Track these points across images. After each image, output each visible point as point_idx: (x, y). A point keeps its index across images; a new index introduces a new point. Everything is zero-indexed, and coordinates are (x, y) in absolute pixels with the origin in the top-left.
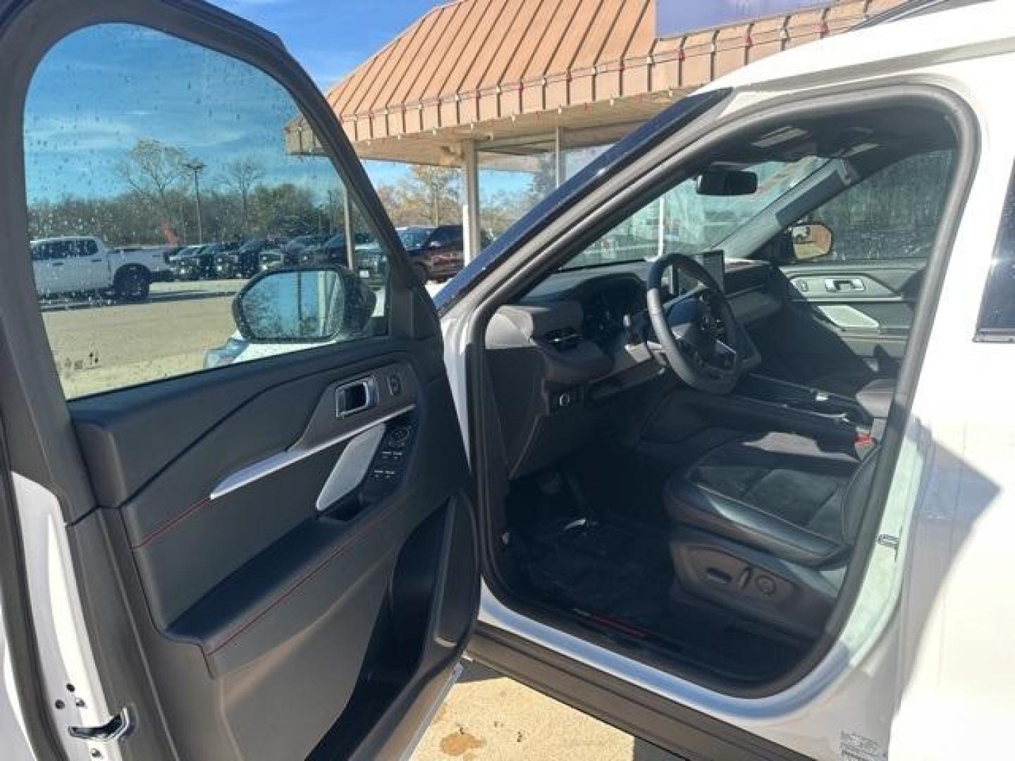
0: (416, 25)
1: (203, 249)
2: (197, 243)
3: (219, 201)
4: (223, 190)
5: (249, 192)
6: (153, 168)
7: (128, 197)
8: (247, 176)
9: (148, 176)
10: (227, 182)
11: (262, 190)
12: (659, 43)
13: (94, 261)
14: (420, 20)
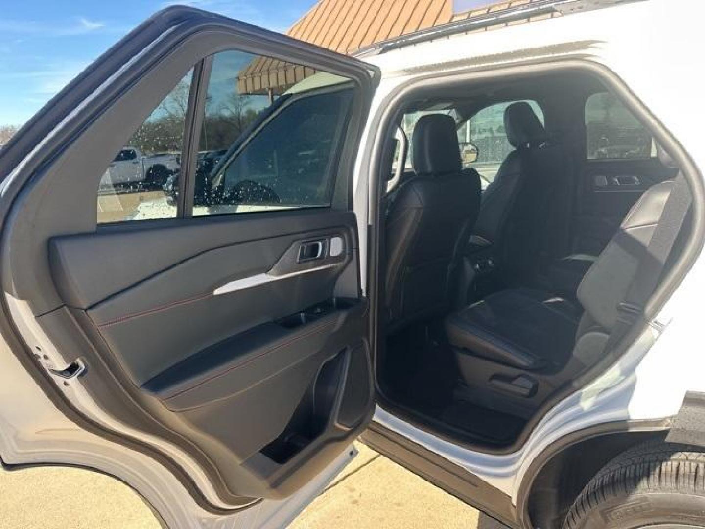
0: (316, 7)
1: (207, 154)
2: (204, 149)
3: (223, 120)
4: (226, 113)
5: (241, 114)
6: (180, 99)
7: (165, 119)
8: (240, 104)
9: (176, 105)
10: (227, 108)
11: (250, 112)
12: (455, 17)
13: (134, 163)
14: (318, 4)
